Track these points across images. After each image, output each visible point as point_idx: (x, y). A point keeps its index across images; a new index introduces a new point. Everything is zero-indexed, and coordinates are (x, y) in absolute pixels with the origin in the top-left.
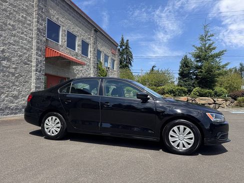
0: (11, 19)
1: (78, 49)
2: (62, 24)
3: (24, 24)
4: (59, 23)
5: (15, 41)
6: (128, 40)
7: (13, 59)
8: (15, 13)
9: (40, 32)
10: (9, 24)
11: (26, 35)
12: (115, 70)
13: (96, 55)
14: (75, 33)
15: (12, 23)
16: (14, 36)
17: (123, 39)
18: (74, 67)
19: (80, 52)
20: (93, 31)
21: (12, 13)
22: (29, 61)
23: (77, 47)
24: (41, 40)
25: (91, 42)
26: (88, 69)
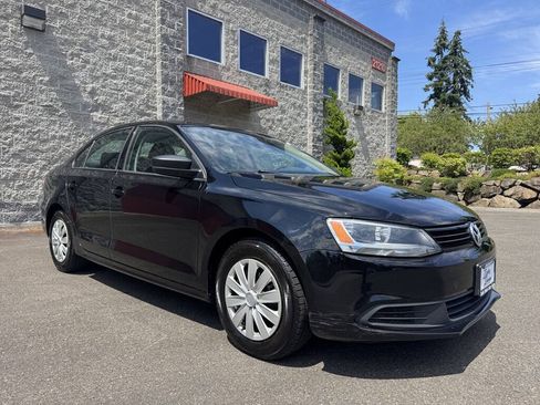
0: (105, 25)
1: (271, 70)
2: (227, 17)
3: (134, 30)
4: (218, 16)
5: (116, 70)
6: (458, 33)
7: (114, 106)
8: (113, 11)
9: (168, 42)
10: (103, 36)
11: (140, 54)
12: (383, 110)
13: (321, 78)
14: (260, 34)
15: (108, 33)
16: (115, 59)
17: (443, 32)
18: (261, 113)
19: (277, 77)
20: (312, 22)
21: (106, 13)
22: (149, 107)
23: (267, 67)
24: (172, 61)
25: (306, 48)
26: (299, 115)
